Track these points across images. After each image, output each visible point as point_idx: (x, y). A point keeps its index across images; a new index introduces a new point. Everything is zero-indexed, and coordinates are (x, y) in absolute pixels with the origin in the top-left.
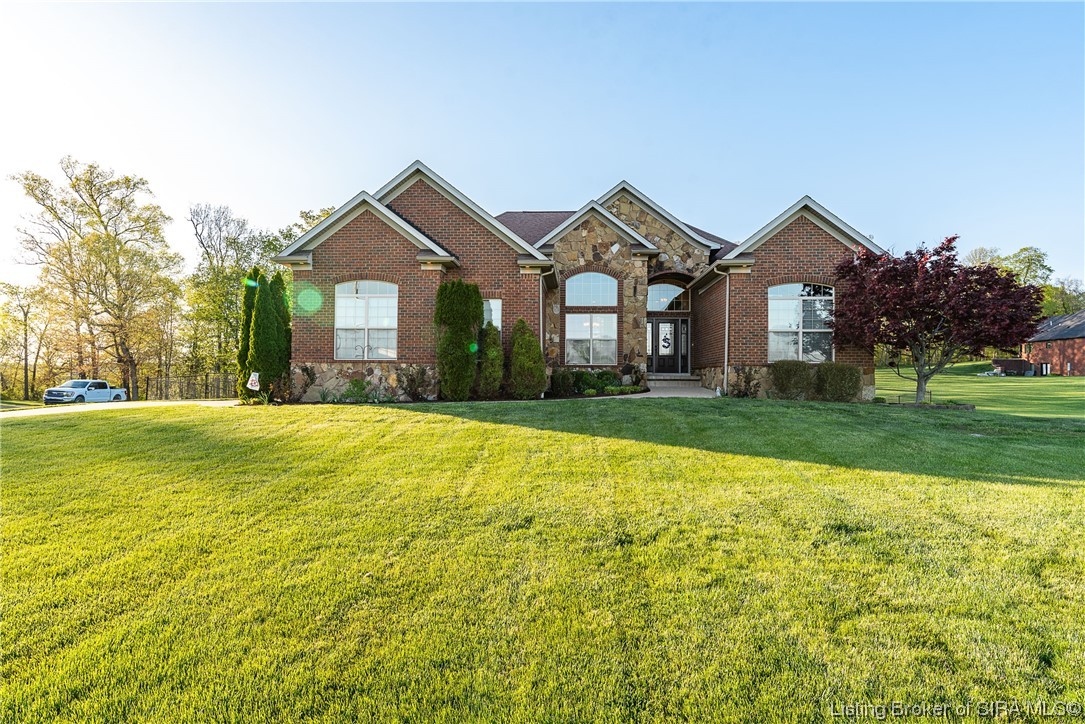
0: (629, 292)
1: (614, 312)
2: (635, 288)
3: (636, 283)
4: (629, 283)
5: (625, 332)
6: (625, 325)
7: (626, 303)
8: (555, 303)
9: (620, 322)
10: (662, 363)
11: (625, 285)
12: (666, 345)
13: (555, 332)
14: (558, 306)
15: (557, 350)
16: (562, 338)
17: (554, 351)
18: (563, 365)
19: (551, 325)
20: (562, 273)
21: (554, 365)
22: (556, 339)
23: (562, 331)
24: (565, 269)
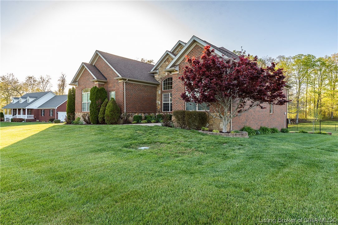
13: (159, 100)
14: (160, 91)
15: (160, 107)
16: (161, 102)
17: (159, 107)
18: (161, 112)
19: (158, 98)
20: (161, 78)
21: (159, 112)
22: (160, 103)
23: (161, 100)
24: (162, 77)
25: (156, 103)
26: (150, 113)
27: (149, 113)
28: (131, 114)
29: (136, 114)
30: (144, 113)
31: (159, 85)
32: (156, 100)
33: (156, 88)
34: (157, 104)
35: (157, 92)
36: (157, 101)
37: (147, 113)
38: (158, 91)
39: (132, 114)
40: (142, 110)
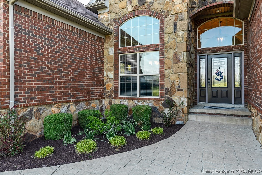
0: (169, 29)
1: (156, 50)
2: (175, 25)
3: (176, 20)
4: (169, 21)
5: (166, 67)
6: (166, 61)
7: (166, 40)
8: (111, 46)
9: (162, 58)
10: (215, 95)
11: (166, 23)
12: (219, 77)
13: (110, 71)
14: (113, 48)
15: (112, 85)
16: (116, 74)
17: (110, 86)
18: (116, 97)
19: (107, 65)
20: (115, 20)
21: (110, 97)
22: (111, 76)
23: (116, 69)
24: (118, 17)
25: (103, 77)
26: (91, 100)
27: (88, 102)
28: (34, 109)
29: (54, 109)
30: (76, 103)
31: (111, 36)
32: (101, 70)
33: (102, 41)
34: (106, 78)
35: (105, 52)
36: (105, 73)
37: (83, 101)
38: (107, 48)
39: (38, 111)
40: (70, 96)
